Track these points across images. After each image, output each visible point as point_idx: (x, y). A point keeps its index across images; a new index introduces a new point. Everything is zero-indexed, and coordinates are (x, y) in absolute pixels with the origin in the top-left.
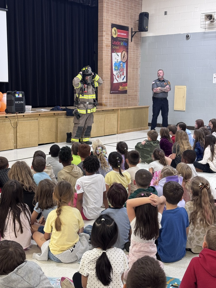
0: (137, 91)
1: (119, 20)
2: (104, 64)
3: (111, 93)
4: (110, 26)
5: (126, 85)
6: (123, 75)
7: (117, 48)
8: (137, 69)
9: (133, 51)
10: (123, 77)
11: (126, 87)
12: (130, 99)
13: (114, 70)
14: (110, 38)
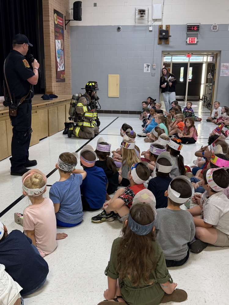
0: (70, 80)
1: (58, 6)
2: (51, 51)
3: (57, 82)
4: (53, 11)
5: (64, 74)
6: (62, 63)
7: (58, 35)
8: (69, 57)
9: (67, 40)
10: (62, 64)
11: (64, 75)
12: (67, 87)
13: (57, 58)
14: (53, 24)
